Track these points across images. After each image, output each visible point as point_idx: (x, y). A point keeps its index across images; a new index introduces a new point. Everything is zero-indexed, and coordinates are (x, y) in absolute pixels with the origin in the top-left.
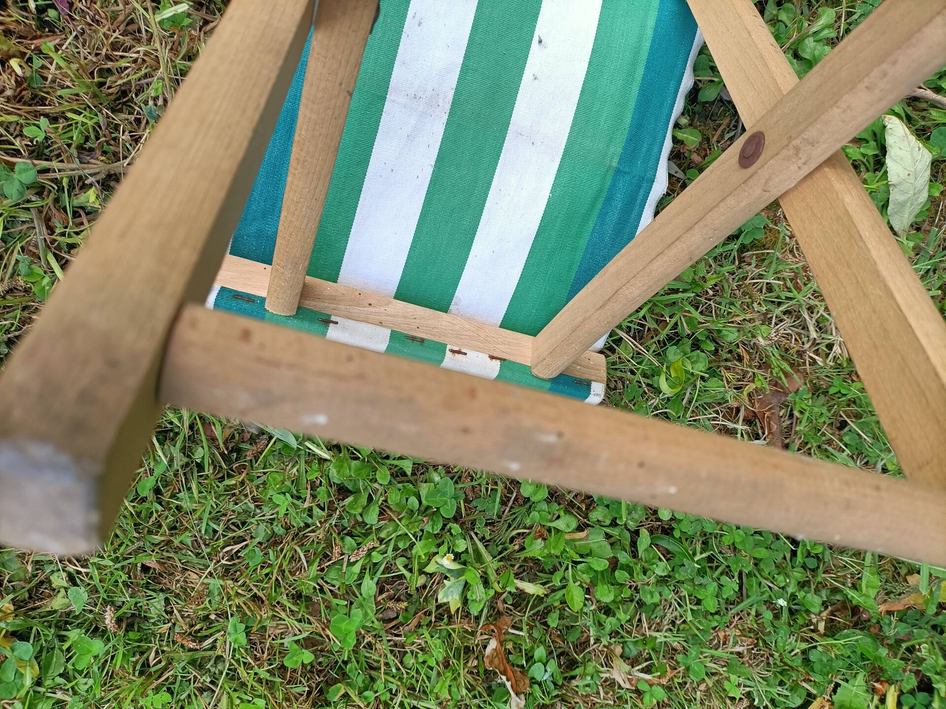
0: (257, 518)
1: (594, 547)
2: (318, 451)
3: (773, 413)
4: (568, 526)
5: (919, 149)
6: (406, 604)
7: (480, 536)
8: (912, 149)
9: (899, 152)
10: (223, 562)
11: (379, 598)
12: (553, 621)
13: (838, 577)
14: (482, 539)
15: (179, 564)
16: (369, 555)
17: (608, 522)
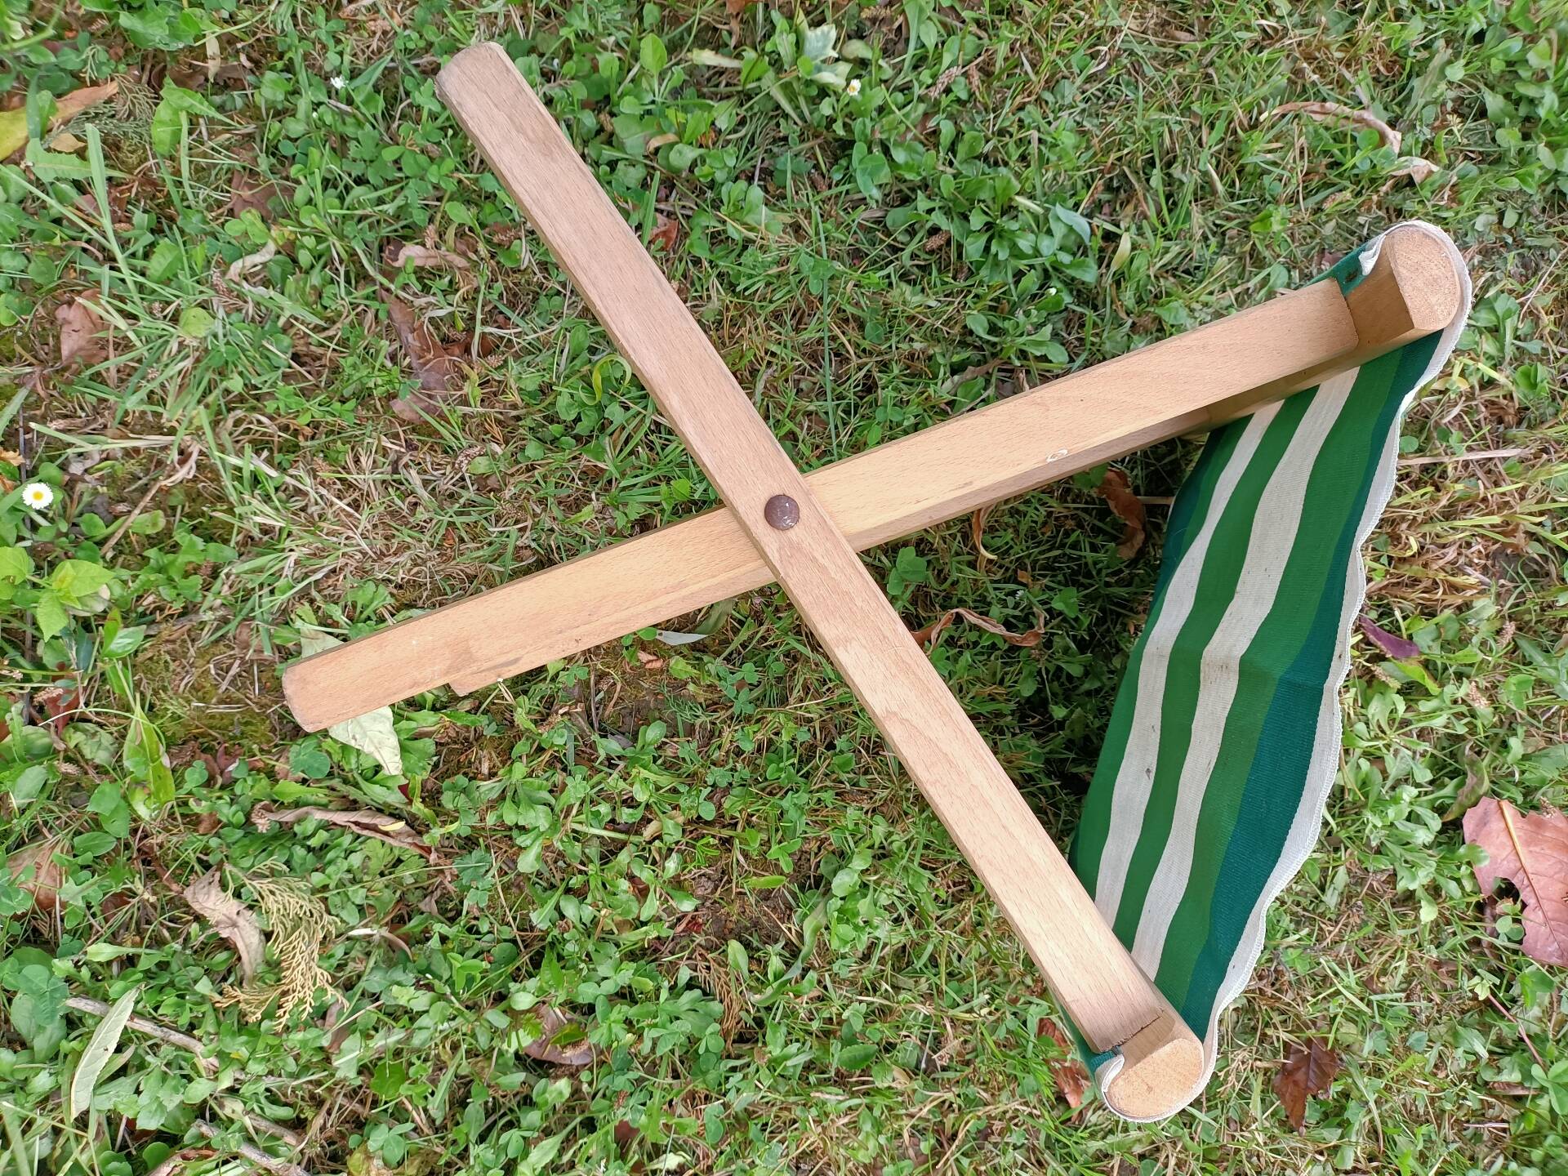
0: (1078, 110)
1: (635, 128)
2: (1029, 203)
3: (420, 357)
4: (680, 153)
5: (354, 738)
6: (864, 15)
7: (791, 122)
8: (365, 734)
9: (380, 727)
10: (1105, 49)
11: (901, 19)
12: (651, 12)
13: (228, 131)
14: (786, 116)
15: (1151, 38)
16: (934, 77)
17: (621, 165)
